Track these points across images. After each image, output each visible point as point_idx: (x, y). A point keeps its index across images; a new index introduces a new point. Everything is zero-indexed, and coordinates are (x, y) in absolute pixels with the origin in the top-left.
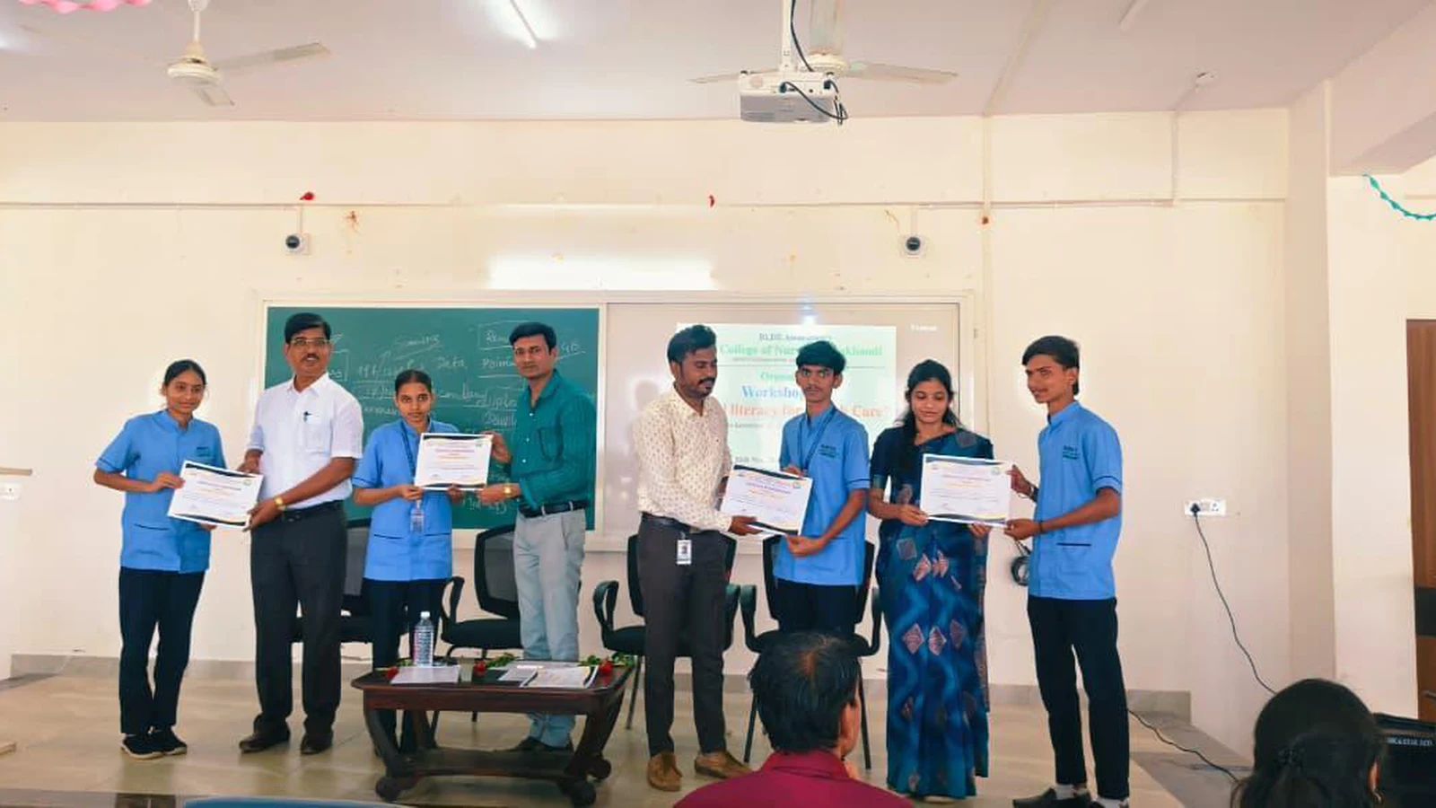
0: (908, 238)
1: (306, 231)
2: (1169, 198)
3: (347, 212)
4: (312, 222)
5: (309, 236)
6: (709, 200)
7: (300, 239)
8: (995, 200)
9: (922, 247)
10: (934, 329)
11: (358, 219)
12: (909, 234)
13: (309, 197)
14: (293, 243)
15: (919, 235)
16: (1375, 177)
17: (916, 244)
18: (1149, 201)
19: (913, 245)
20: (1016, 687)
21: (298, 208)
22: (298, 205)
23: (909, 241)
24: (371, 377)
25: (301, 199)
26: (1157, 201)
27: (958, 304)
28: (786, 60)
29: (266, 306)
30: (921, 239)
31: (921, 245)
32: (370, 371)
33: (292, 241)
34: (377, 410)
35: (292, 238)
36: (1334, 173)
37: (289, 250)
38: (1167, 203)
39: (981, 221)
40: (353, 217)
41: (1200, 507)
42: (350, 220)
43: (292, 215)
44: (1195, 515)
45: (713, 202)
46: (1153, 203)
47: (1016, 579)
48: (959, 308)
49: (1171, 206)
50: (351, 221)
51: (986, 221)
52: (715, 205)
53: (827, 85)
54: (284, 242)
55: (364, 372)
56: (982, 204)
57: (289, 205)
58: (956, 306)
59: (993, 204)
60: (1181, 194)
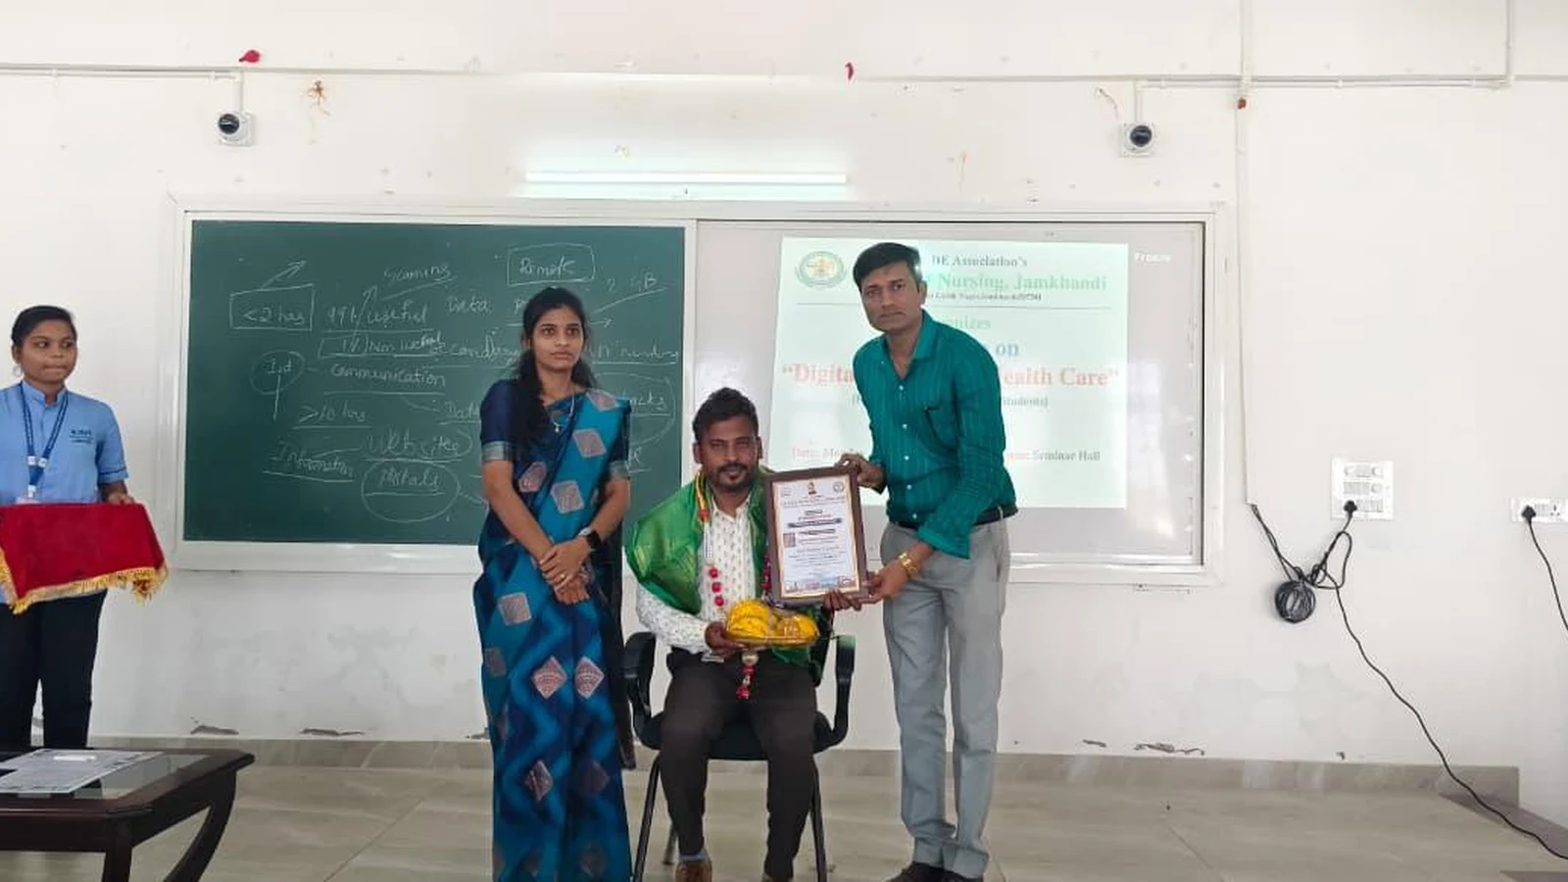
0: (1131, 128)
1: (249, 109)
2: (1502, 72)
3: (310, 81)
4: (256, 96)
5: (253, 117)
6: (847, 70)
7: (241, 120)
8: (1259, 73)
10: (1167, 258)
11: (326, 93)
12: (1131, 122)
13: (252, 57)
14: (229, 125)
15: (1147, 122)
17: (1143, 134)
18: (1472, 77)
19: (1141, 136)
20: (1279, 763)
21: (237, 75)
22: (236, 69)
23: (1135, 131)
24: (348, 324)
25: (241, 60)
26: (1482, 77)
27: (1203, 223)
29: (190, 216)
30: (1151, 129)
31: (1153, 139)
32: (347, 314)
33: (227, 123)
34: (358, 374)
35: (227, 117)
37: (223, 134)
38: (1495, 81)
39: (1237, 104)
40: (319, 90)
41: (1536, 510)
42: (313, 93)
43: (228, 84)
44: (1530, 522)
45: (851, 73)
46: (1474, 83)
48: (1204, 228)
49: (1504, 86)
50: (315, 97)
51: (1242, 104)
52: (853, 77)
54: (216, 121)
55: (338, 317)
56: (1238, 79)
57: (222, 71)
58: (1200, 226)
59: (1254, 79)
60: (1518, 69)
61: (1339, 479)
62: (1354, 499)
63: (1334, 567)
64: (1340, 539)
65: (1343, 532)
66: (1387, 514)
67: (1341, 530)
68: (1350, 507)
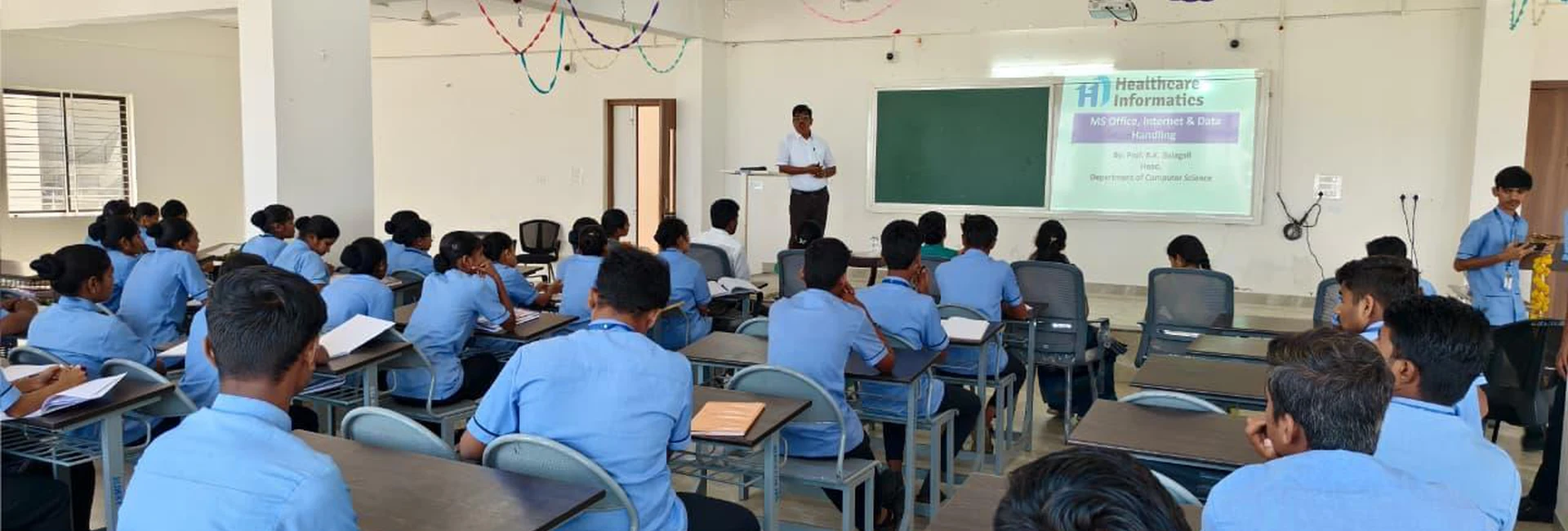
0: (1232, 40)
1: (896, 50)
2: (1400, 10)
3: (916, 39)
4: (901, 45)
5: (898, 53)
6: (1114, 23)
7: (894, 54)
9: (1240, 46)
11: (922, 43)
12: (1233, 37)
13: (898, 31)
14: (890, 57)
15: (1239, 38)
17: (1236, 44)
18: (1387, 12)
20: (1282, 296)
21: (892, 38)
22: (892, 36)
25: (894, 33)
26: (1392, 12)
27: (1260, 79)
29: (877, 90)
30: (1240, 41)
35: (890, 54)
37: (888, 60)
38: (1399, 13)
39: (1279, 28)
40: (920, 41)
41: (1406, 196)
42: (918, 43)
43: (889, 42)
44: (1403, 201)
45: (1116, 24)
47: (1286, 236)
51: (1281, 28)
52: (1117, 26)
54: (886, 57)
56: (1279, 18)
57: (888, 37)
59: (1286, 18)
60: (1410, 6)
61: (1317, 183)
62: (1323, 191)
63: (1310, 220)
64: (1314, 208)
65: (1316, 204)
66: (1338, 197)
67: (1315, 202)
68: (1321, 194)
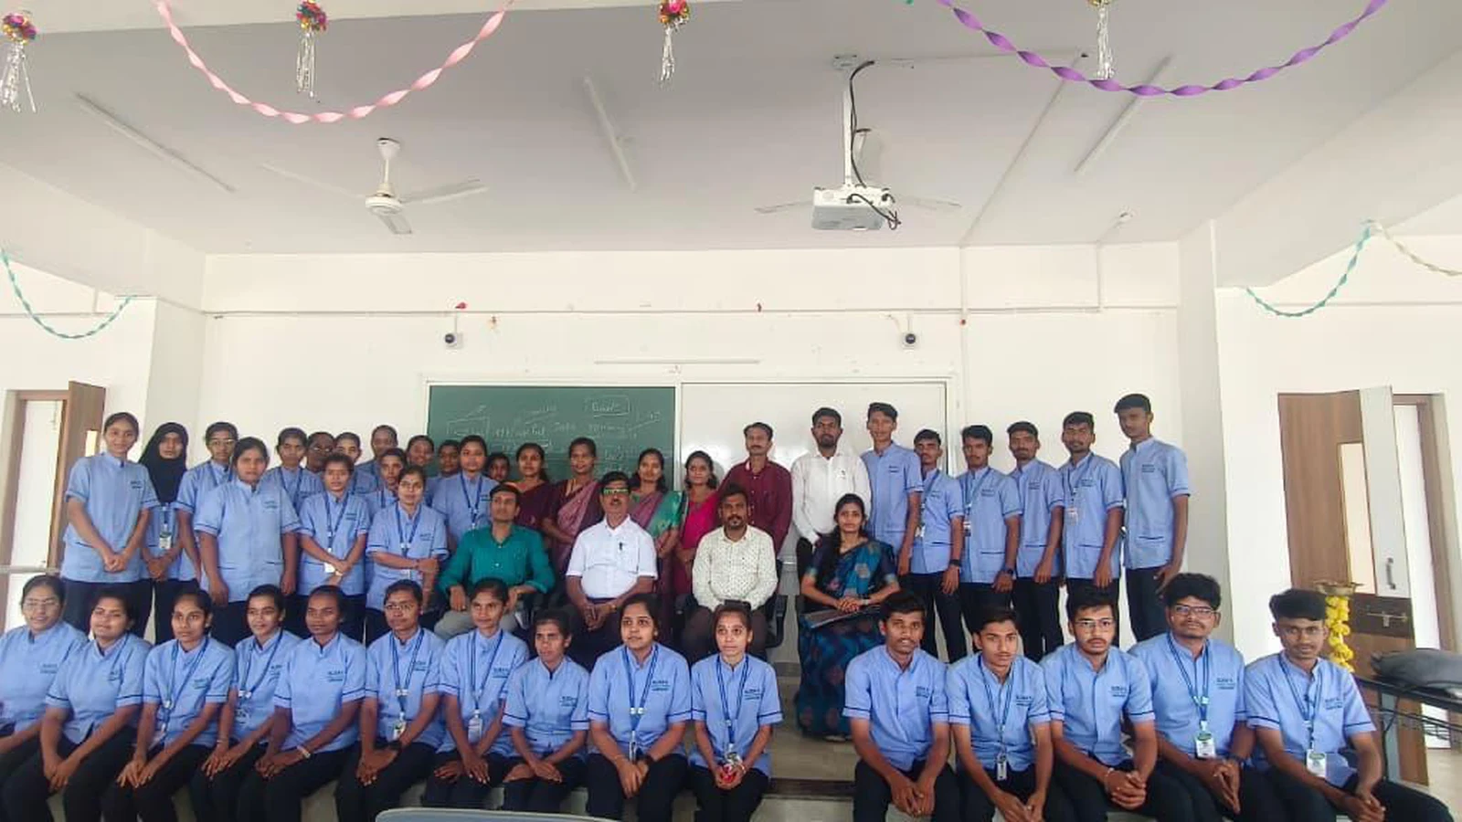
0: (905, 335)
1: (458, 332)
2: (1097, 305)
4: (463, 324)
5: (461, 335)
6: (758, 307)
7: (455, 337)
8: (972, 306)
11: (497, 322)
12: (906, 331)
13: (462, 306)
14: (450, 339)
15: (914, 332)
16: (1251, 288)
18: (1080, 308)
21: (454, 314)
22: (454, 312)
23: (908, 336)
25: (457, 307)
26: (1087, 308)
27: (946, 383)
28: (848, 181)
29: (429, 384)
30: (916, 335)
31: (917, 341)
32: (505, 432)
33: (449, 338)
36: (1220, 286)
37: (447, 344)
38: (1096, 309)
39: (961, 322)
40: (494, 321)
42: (491, 323)
43: (450, 319)
45: (760, 309)
46: (1084, 310)
48: (945, 386)
49: (1098, 311)
50: (492, 325)
51: (964, 322)
52: (762, 311)
53: (884, 198)
54: (444, 339)
55: (500, 433)
56: (961, 309)
57: (446, 312)
58: (943, 386)
59: (970, 309)
60: (1106, 302)
